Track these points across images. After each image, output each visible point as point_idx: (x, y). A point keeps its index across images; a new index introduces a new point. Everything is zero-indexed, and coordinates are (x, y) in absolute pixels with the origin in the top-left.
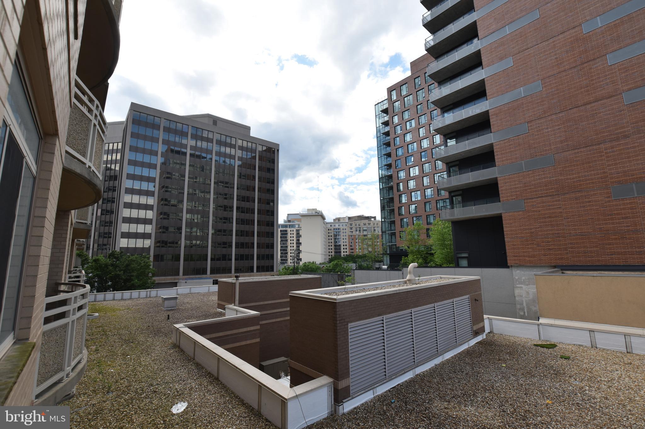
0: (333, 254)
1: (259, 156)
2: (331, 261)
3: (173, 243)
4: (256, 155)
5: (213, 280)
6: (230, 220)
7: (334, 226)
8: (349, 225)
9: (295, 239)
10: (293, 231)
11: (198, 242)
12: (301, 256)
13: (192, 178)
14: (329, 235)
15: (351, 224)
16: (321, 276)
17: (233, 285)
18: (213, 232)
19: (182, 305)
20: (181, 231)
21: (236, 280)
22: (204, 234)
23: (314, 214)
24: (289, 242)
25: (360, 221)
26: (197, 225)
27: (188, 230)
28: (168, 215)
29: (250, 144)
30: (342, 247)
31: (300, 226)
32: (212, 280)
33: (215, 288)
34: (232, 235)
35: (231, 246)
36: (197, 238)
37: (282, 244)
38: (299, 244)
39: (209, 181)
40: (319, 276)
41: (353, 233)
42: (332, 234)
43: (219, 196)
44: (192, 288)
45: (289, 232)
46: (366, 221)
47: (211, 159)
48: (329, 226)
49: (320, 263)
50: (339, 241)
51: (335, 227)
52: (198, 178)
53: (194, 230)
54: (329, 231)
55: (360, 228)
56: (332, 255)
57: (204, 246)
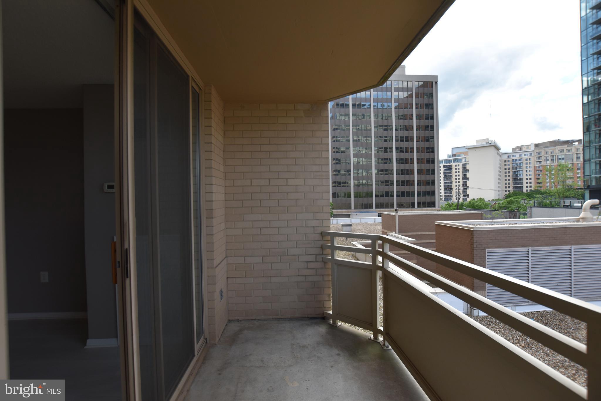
0: (511, 189)
1: (416, 93)
2: (507, 197)
3: (345, 183)
4: (412, 93)
5: (379, 214)
6: (390, 160)
7: (513, 156)
8: (536, 154)
9: (461, 174)
10: (458, 165)
11: (364, 182)
12: (469, 192)
13: (356, 126)
14: (506, 167)
15: (539, 153)
16: (482, 212)
17: (394, 216)
18: (376, 172)
19: (355, 231)
20: (350, 173)
21: (396, 212)
22: (368, 175)
23: (485, 145)
24: (454, 177)
25: (553, 148)
26: (362, 167)
27: (356, 172)
28: (339, 160)
29: (405, 84)
30: (524, 181)
31: (467, 160)
32: (377, 214)
33: (380, 220)
34: (393, 174)
35: (392, 184)
36: (363, 178)
37: (446, 180)
38: (465, 179)
39: (370, 126)
40: (480, 212)
41: (542, 163)
42: (510, 167)
43: (379, 138)
44: (362, 219)
45: (454, 167)
46: (565, 147)
47: (370, 105)
48: (505, 157)
49: (493, 200)
50: (520, 175)
51: (514, 158)
52: (360, 125)
53: (360, 171)
54: (505, 163)
55: (553, 156)
56: (509, 191)
57: (369, 185)
